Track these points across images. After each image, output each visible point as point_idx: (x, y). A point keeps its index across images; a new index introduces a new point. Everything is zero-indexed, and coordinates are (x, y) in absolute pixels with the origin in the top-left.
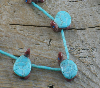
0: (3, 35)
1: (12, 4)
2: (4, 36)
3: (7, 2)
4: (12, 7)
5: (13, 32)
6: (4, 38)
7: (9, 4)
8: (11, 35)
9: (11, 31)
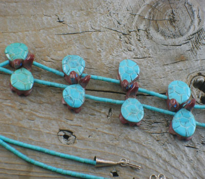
0: (44, 101)
1: (53, 60)
2: (45, 103)
3: (47, 57)
4: (53, 64)
5: (57, 98)
6: (45, 105)
7: (49, 59)
8: (55, 101)
9: (54, 96)
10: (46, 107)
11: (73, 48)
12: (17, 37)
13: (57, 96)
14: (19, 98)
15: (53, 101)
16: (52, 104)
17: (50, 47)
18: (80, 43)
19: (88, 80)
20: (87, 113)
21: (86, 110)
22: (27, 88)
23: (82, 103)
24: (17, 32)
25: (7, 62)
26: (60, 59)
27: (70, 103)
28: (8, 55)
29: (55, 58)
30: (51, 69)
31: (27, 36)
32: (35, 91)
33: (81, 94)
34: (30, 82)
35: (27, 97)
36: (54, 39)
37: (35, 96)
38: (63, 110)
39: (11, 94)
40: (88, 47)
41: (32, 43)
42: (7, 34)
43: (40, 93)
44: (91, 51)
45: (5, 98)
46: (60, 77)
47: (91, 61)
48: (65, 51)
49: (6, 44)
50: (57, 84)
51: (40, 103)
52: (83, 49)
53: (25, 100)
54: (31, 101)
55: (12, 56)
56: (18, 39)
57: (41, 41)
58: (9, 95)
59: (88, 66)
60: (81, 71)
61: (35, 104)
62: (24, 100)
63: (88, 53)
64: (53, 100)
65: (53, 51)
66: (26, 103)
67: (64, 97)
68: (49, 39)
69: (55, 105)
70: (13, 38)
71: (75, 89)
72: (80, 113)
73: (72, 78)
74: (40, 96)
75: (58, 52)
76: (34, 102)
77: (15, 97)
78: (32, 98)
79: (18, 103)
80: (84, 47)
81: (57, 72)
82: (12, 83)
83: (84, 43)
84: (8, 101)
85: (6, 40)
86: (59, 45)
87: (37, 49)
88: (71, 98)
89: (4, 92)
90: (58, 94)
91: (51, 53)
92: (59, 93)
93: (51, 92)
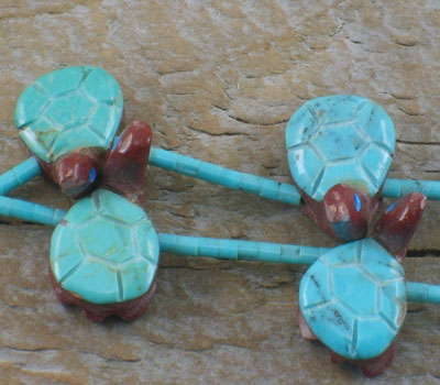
0: (214, 334)
1: (246, 122)
2: (220, 342)
3: (214, 112)
4: (247, 143)
5: (275, 312)
6: (220, 352)
7: (224, 120)
8: (267, 328)
9: (263, 302)
10: (226, 363)
11: (332, 51)
12: (70, 31)
13: (277, 300)
14: (98, 333)
15: (255, 326)
16: (254, 343)
17: (224, 60)
18: (367, 21)
19: (415, 217)
20: (420, 371)
21: (414, 353)
22: (130, 291)
23: (395, 333)
24: (68, 8)
25: (29, 166)
26: (274, 112)
27: (336, 337)
28: (29, 135)
29: (251, 113)
30: (236, 177)
31: (114, 18)
32: (168, 287)
33: (387, 290)
34: (139, 259)
35: (137, 324)
36: (242, 16)
37: (173, 317)
38: (307, 366)
39: (60, 321)
40: (404, 35)
41: (143, 50)
42: (20, 21)
43: (197, 299)
44: (422, 52)
45: (31, 342)
46: (282, 206)
47: (423, 105)
48: (297, 73)
49: (18, 73)
50: (269, 250)
51: (199, 347)
52: (382, 48)
53: (129, 340)
54: (156, 342)
55: (48, 139)
56: (73, 38)
57: (184, 34)
58: (52, 326)
59: (414, 133)
60: (379, 175)
61: (175, 355)
62: (124, 341)
63: (408, 69)
64: (259, 323)
65: (242, 79)
66: (135, 354)
67: (307, 313)
68: (217, 18)
69: (271, 348)
70: (50, 39)
71: (354, 268)
72: (388, 373)
73: (338, 222)
74: (195, 310)
75: (267, 81)
76: (171, 346)
77: (80, 333)
78: (157, 326)
79: (95, 361)
80: (385, 39)
81: (267, 186)
82: (58, 274)
83: (387, 18)
84: (50, 355)
85: (17, 53)
86: (268, 47)
87: (164, 81)
88: (337, 313)
89: (28, 312)
90: (278, 292)
91: (232, 91)
92: (282, 284)
93: (246, 283)
